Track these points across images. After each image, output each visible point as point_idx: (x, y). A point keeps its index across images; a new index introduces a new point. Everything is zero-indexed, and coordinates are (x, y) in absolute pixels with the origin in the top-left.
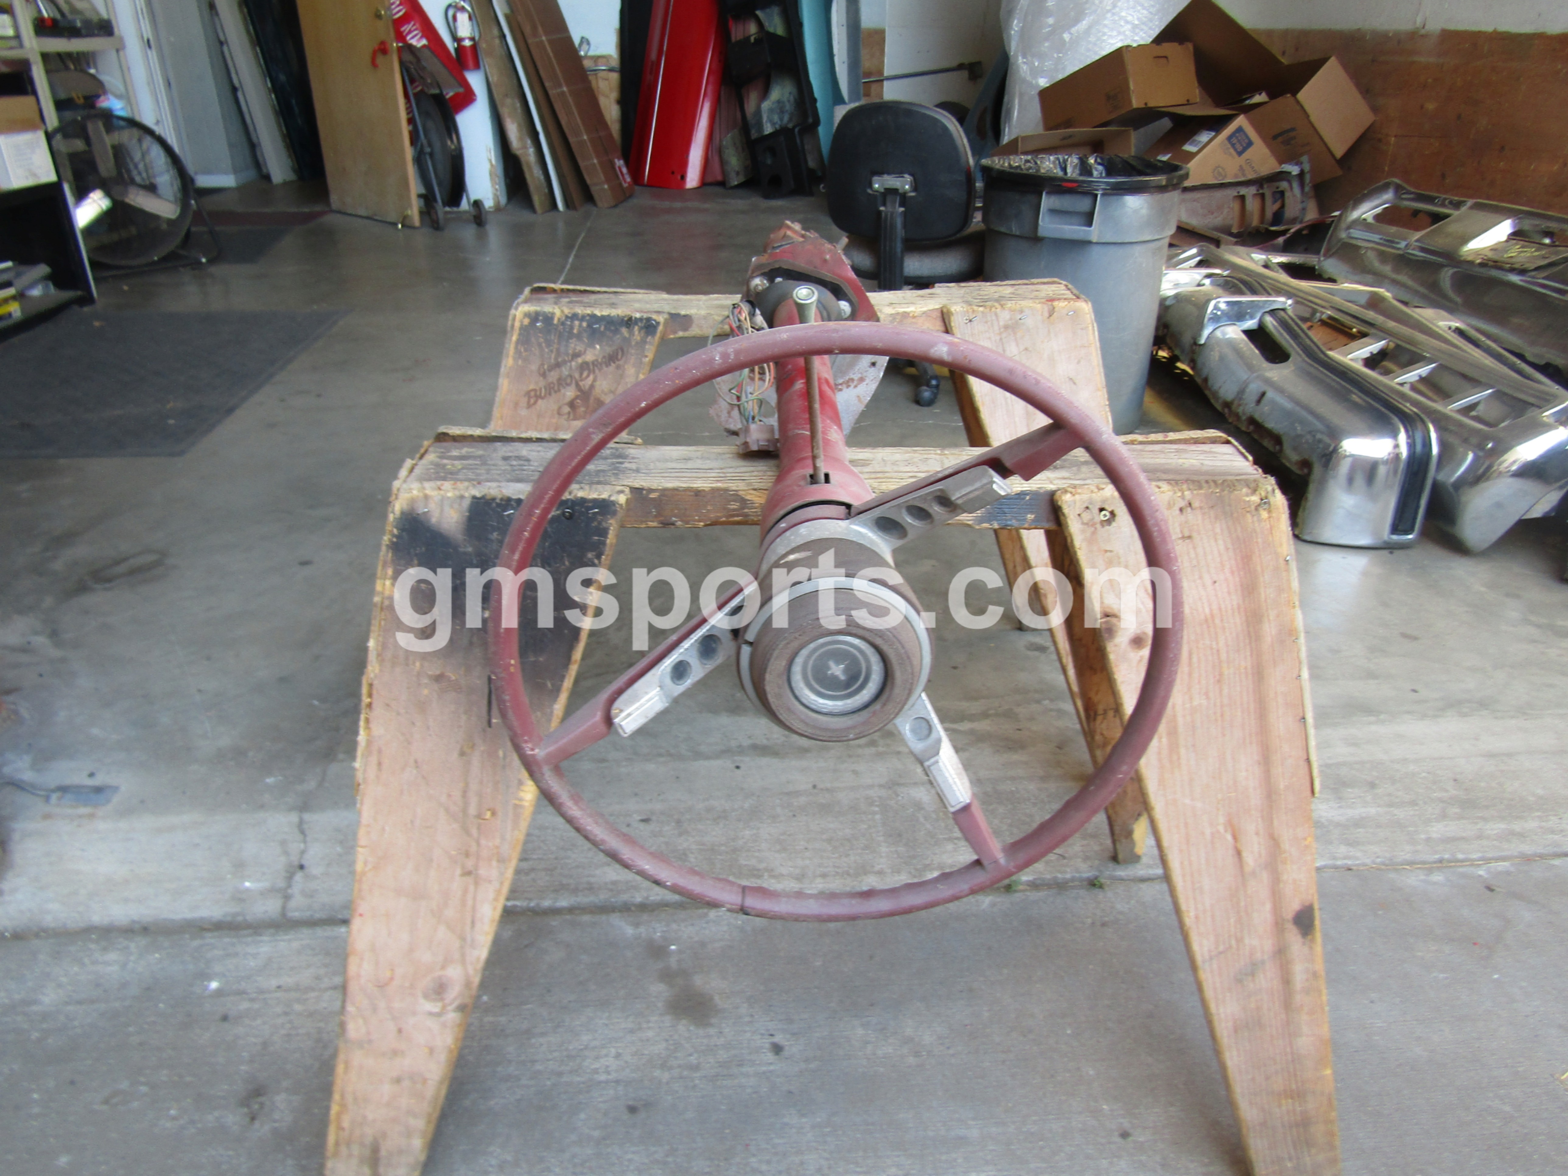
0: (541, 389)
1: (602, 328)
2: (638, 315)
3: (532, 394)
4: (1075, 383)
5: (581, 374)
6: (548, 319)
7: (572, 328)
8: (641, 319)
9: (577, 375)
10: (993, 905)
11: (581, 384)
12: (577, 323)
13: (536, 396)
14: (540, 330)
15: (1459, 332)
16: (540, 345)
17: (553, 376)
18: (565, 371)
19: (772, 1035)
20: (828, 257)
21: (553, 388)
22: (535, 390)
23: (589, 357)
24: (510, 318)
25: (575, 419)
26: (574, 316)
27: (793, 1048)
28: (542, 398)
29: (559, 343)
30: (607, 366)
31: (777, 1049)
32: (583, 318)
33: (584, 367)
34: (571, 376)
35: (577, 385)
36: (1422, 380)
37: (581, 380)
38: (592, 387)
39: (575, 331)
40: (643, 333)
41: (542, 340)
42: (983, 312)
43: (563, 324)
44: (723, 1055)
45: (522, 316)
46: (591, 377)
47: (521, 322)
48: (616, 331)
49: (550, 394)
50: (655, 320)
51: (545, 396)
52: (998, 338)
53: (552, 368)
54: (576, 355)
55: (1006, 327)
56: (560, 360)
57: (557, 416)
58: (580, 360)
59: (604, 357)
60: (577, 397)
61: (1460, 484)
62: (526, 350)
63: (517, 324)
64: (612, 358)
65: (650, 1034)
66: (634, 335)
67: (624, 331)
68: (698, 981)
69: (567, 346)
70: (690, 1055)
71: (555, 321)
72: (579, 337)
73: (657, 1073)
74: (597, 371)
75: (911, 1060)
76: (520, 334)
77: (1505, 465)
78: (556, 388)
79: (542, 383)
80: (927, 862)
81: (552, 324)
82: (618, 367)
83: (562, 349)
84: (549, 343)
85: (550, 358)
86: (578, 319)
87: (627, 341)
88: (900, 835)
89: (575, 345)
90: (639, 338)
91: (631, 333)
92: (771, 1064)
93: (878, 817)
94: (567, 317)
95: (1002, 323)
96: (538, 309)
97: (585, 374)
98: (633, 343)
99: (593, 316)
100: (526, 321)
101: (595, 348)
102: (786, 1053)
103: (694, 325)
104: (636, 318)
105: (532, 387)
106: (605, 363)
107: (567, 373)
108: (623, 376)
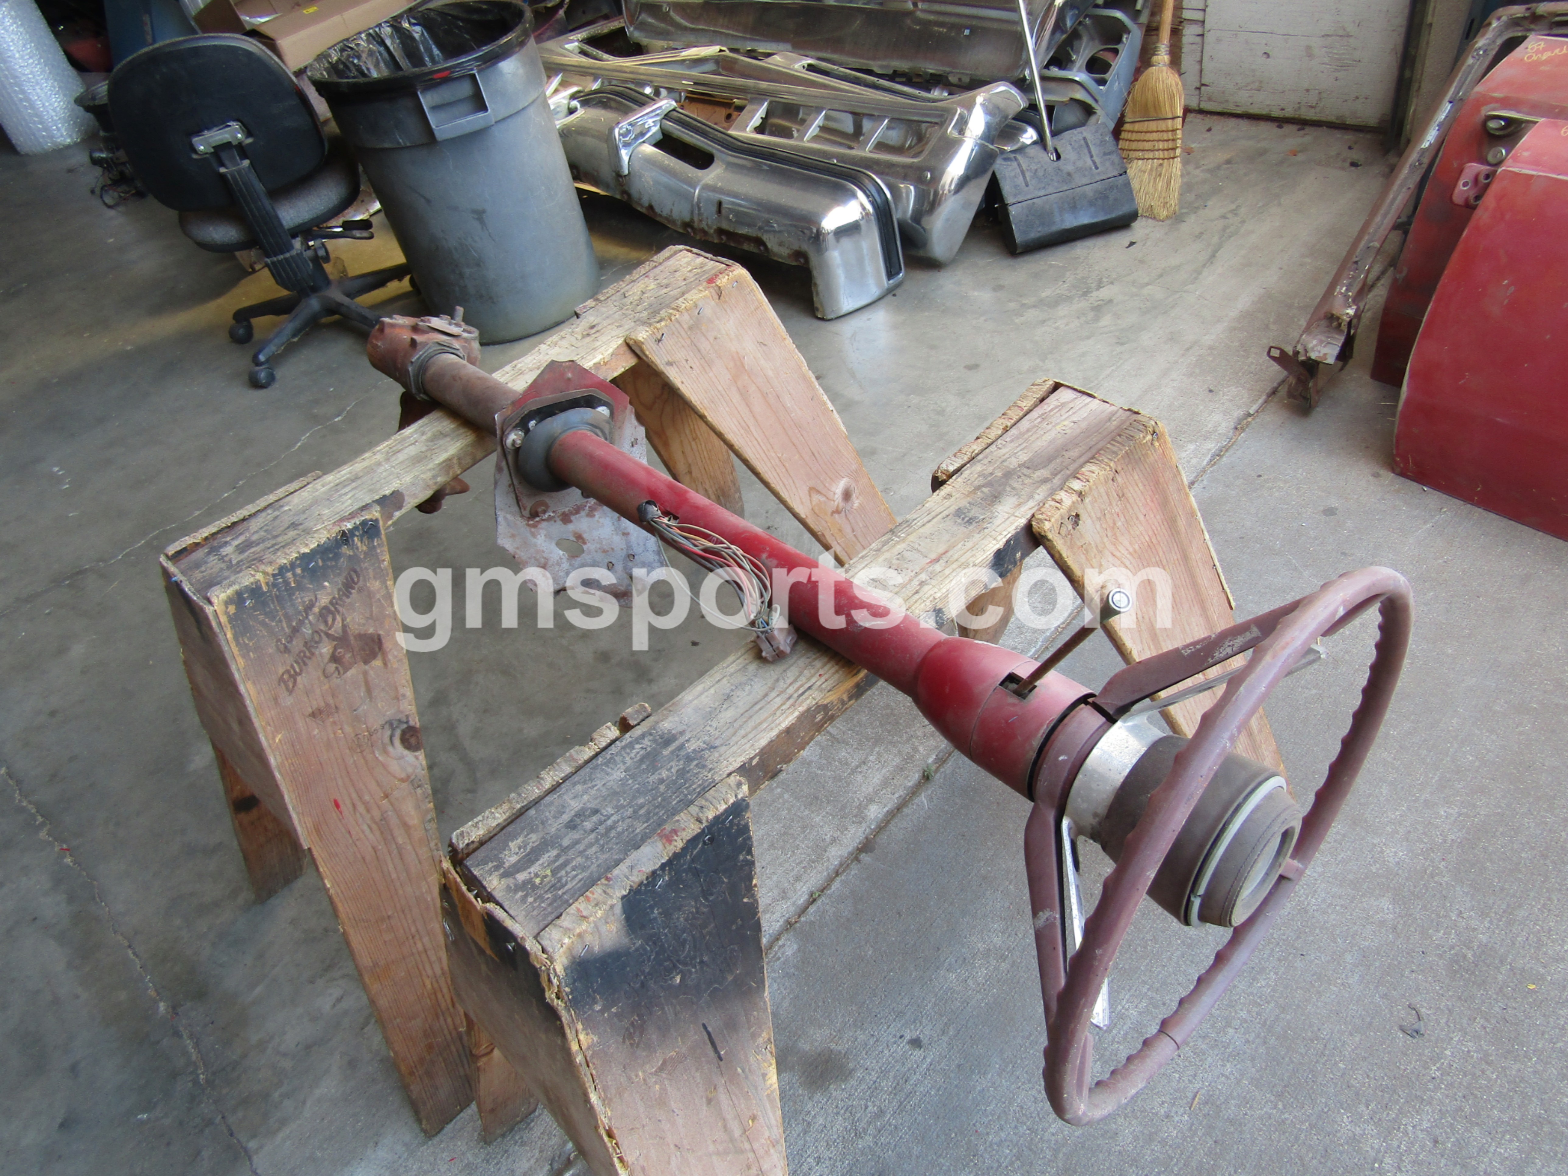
0: (292, 666)
1: (320, 563)
2: (349, 525)
3: (286, 677)
4: (765, 345)
5: (326, 622)
6: (255, 591)
7: (286, 583)
8: (356, 528)
9: (323, 627)
10: (930, 799)
11: (332, 631)
12: (289, 575)
13: (291, 676)
14: (254, 608)
15: (811, 68)
16: (263, 624)
17: (297, 645)
18: (307, 631)
19: (901, 1037)
20: (570, 375)
21: (305, 656)
22: (288, 671)
23: (324, 600)
24: (211, 617)
25: (346, 670)
26: (282, 570)
27: (925, 1032)
28: (300, 674)
29: (283, 608)
30: (348, 597)
31: (916, 1043)
32: (293, 565)
33: (325, 613)
34: (316, 632)
35: (328, 635)
36: (823, 129)
37: (330, 629)
38: (344, 627)
39: (293, 584)
40: (365, 539)
41: (261, 617)
42: (666, 326)
43: (274, 585)
44: (887, 1084)
45: (223, 607)
46: (339, 618)
47: (226, 613)
48: (337, 556)
49: (305, 664)
50: (371, 520)
51: (301, 670)
52: (689, 342)
53: (290, 639)
54: (309, 608)
55: (690, 328)
56: (294, 624)
57: (326, 681)
58: (316, 610)
59: (339, 590)
60: (335, 648)
61: (918, 216)
62: (250, 639)
63: (223, 619)
64: (348, 586)
65: (821, 1120)
66: (357, 548)
67: (345, 549)
68: (804, 1046)
69: (293, 605)
70: (866, 1107)
71: (265, 588)
72: (300, 587)
73: (861, 1144)
74: (341, 609)
75: (1004, 966)
76: (233, 627)
77: (947, 187)
78: (308, 654)
79: (289, 659)
80: (857, 803)
81: (264, 593)
82: (360, 590)
83: (291, 611)
84: (272, 616)
85: (283, 628)
86: (288, 571)
87: (354, 558)
88: (817, 798)
89: (301, 599)
90: (365, 548)
91: (353, 547)
92: (925, 1058)
93: (786, 796)
94: (274, 575)
95: (685, 327)
96: (236, 587)
97: (330, 620)
98: (362, 557)
99: (303, 557)
100: (232, 609)
101: (325, 587)
102: (925, 1041)
103: (406, 498)
104: (349, 530)
105: (281, 671)
106: (344, 594)
107: (310, 632)
108: (370, 595)
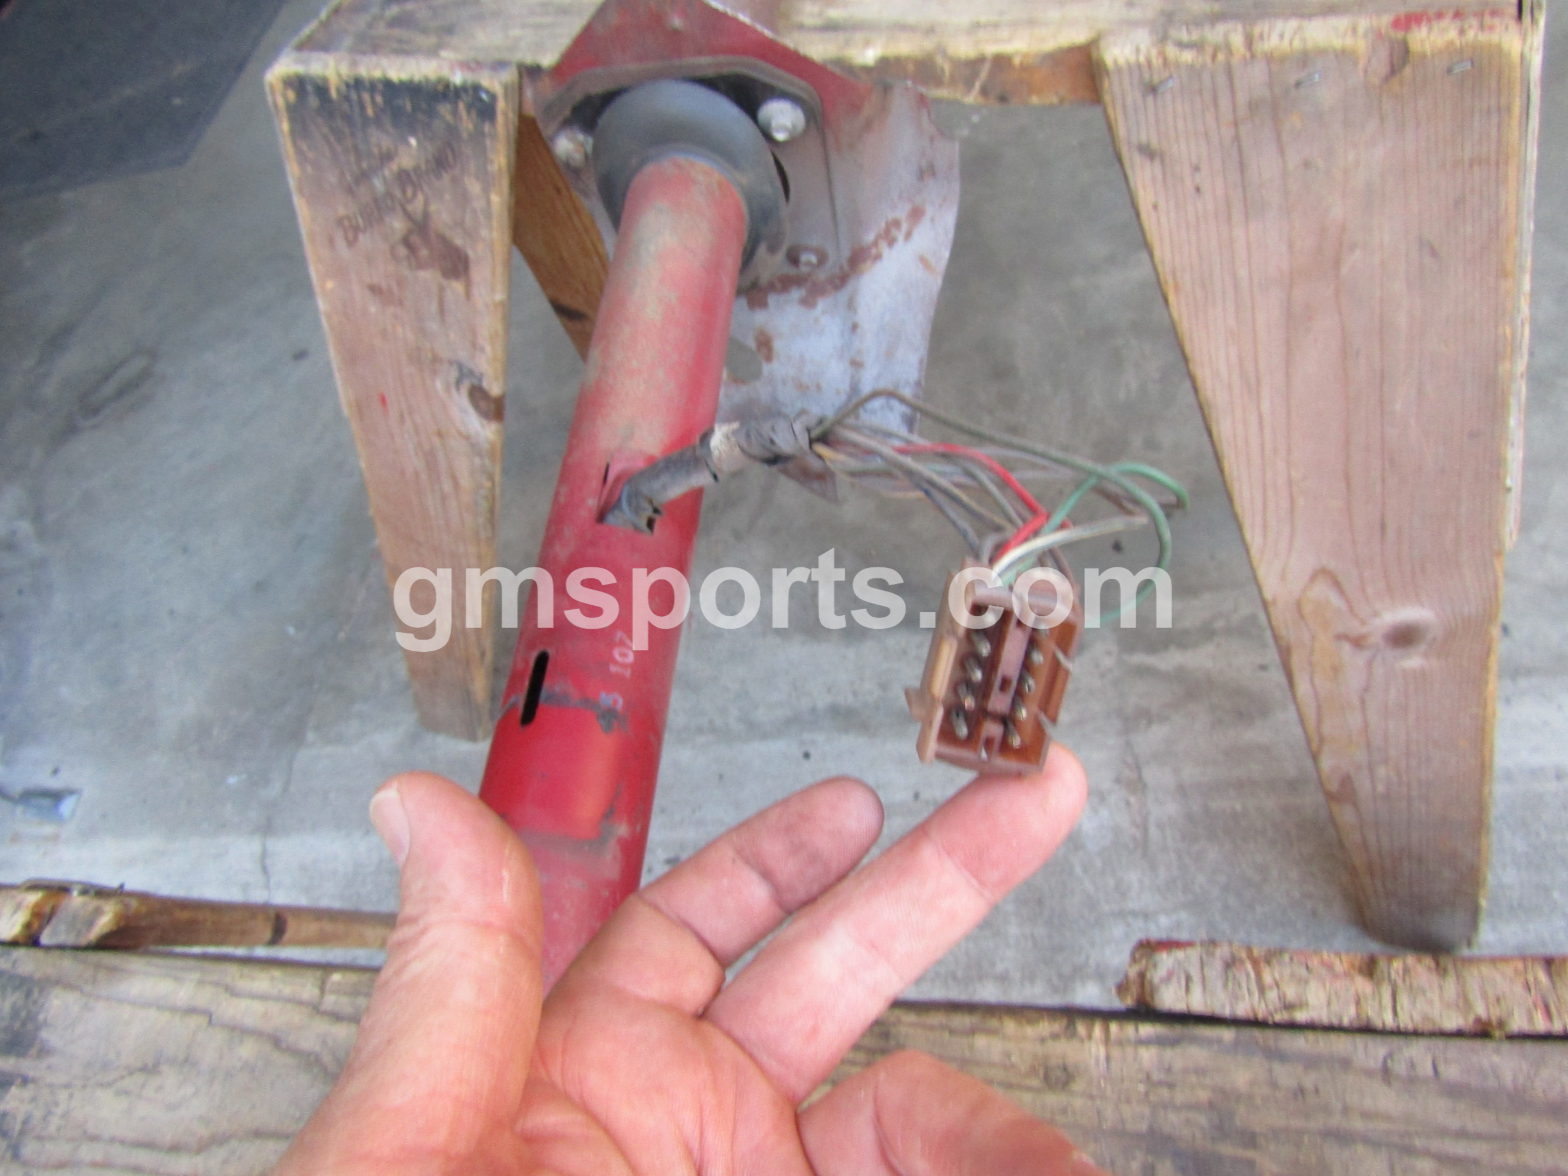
0: (355, 216)
1: (408, 107)
2: (457, 80)
3: (346, 222)
5: (404, 192)
6: (321, 89)
7: (362, 106)
8: (464, 88)
9: (398, 193)
11: (410, 208)
12: (366, 96)
13: (352, 226)
14: (317, 111)
16: (325, 138)
17: (365, 194)
18: (379, 186)
21: (371, 214)
22: (348, 217)
23: (406, 160)
24: (266, 89)
25: (419, 267)
26: (357, 84)
28: (363, 231)
29: (353, 135)
30: (437, 178)
32: (372, 86)
33: (404, 177)
34: (389, 195)
35: (404, 210)
37: (408, 202)
38: (426, 213)
39: (370, 112)
40: (474, 114)
41: (325, 130)
43: (346, 98)
46: (420, 198)
47: (284, 95)
48: (432, 112)
49: (371, 224)
50: (488, 90)
51: (365, 228)
52: (1228, 133)
53: (357, 180)
54: (387, 157)
56: (365, 165)
57: (393, 262)
58: (394, 167)
59: (427, 161)
60: (410, 232)
62: (309, 147)
63: (280, 99)
64: (440, 163)
66: (461, 119)
67: (444, 111)
69: (366, 141)
71: (334, 94)
72: (378, 123)
74: (426, 188)
76: (290, 120)
78: (376, 214)
79: (353, 205)
81: (332, 100)
82: (455, 180)
83: (361, 146)
84: (338, 136)
85: (349, 162)
86: (366, 90)
87: (452, 130)
89: (378, 139)
90: (471, 126)
91: (456, 115)
94: (347, 83)
96: (302, 69)
97: (409, 192)
98: (465, 135)
99: (387, 84)
100: (291, 95)
101: (408, 144)
104: (455, 85)
105: (342, 211)
106: (433, 172)
107: (383, 189)
108: (464, 198)
